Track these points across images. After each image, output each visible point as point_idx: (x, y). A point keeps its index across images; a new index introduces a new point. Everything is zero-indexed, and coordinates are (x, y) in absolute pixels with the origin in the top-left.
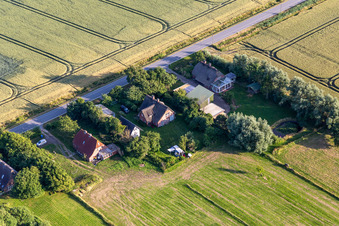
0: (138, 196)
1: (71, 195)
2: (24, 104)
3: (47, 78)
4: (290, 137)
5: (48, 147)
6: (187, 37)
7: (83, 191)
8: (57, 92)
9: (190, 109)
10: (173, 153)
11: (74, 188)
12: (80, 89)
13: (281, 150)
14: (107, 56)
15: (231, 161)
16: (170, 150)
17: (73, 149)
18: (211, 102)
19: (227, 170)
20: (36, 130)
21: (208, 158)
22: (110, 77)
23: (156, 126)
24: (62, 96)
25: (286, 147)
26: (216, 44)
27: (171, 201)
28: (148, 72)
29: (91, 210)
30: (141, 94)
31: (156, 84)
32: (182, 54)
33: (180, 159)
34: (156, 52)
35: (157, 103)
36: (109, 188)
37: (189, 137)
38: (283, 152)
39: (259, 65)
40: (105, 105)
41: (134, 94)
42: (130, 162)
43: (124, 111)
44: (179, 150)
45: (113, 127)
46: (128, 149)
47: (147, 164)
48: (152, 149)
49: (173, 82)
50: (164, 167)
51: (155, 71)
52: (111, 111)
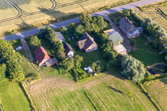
0: (56, 94)
1: (20, 85)
2: (20, 22)
3: (40, 9)
4: (158, 75)
5: (22, 52)
7: (28, 83)
8: (41, 19)
9: (106, 46)
10: (87, 71)
11: (23, 80)
12: (54, 19)
13: (149, 83)
14: (77, 2)
15: (117, 83)
16: (85, 69)
17: (34, 56)
18: (121, 43)
19: (113, 89)
20: (19, 40)
21: (105, 78)
22: (73, 16)
23: (85, 52)
24: (42, 22)
25: (153, 81)
26: (141, 7)
27: (73, 101)
28: (93, 18)
29: (27, 96)
30: (83, 30)
31: (93, 26)
32: (119, 9)
33: (89, 76)
34: (105, 5)
35: (88, 39)
36: (43, 85)
37: (98, 64)
38: (151, 84)
39: (155, 27)
40: (62, 33)
41: (79, 29)
42: (61, 71)
43: (71, 39)
44: (91, 70)
45: (57, 48)
46: (61, 64)
47: (69, 75)
48: (75, 66)
49: (104, 26)
50: (77, 79)
51: (97, 18)
52: (63, 38)
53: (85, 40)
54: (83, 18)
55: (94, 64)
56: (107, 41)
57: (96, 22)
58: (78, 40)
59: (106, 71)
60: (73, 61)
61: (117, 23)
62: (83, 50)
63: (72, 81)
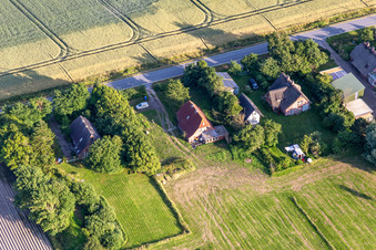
0: (230, 200)
1: (152, 180)
2: (139, 51)
3: (179, 25)
5: (149, 114)
6: (363, 6)
7: (168, 177)
8: (183, 46)
9: (329, 102)
10: (291, 154)
11: (159, 172)
12: (210, 47)
14: (257, 12)
15: (358, 179)
16: (288, 149)
17: (175, 122)
18: (361, 97)
19: (349, 190)
20: (142, 89)
21: (332, 168)
22: (252, 40)
23: (284, 114)
24: (187, 52)
27: (267, 215)
28: (295, 43)
29: (168, 204)
30: (277, 69)
31: (298, 61)
32: (348, 27)
33: (296, 163)
34: (317, 17)
35: (291, 86)
36: (200, 181)
37: (314, 138)
40: (231, 74)
41: (269, 67)
42: (235, 153)
43: (252, 87)
44: (299, 151)
45: (226, 106)
46: (236, 138)
47: (254, 161)
48: (267, 143)
49: (322, 62)
50: (273, 169)
51: (305, 44)
52: (235, 84)
53: (285, 89)
54: (276, 42)
55: (308, 139)
56: (329, 92)
57: (305, 51)
58: (266, 91)
59: (332, 153)
60: (261, 131)
61: (346, 56)
62: (280, 112)
63: (262, 174)
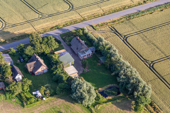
4: (110, 98)
6: (80, 17)
9: (56, 68)
10: (35, 95)
12: (2, 40)
13: (101, 106)
14: (28, 22)
15: (68, 107)
16: (34, 93)
18: (73, 65)
21: (55, 102)
25: (104, 104)
26: (94, 25)
28: (43, 38)
30: (33, 52)
31: (43, 47)
32: (71, 29)
33: (37, 100)
34: (57, 24)
35: (38, 61)
38: (103, 108)
40: (10, 55)
41: (29, 51)
42: (8, 96)
43: (20, 61)
44: (39, 94)
45: (4, 72)
46: (7, 89)
47: (17, 100)
48: (23, 90)
49: (55, 47)
50: (25, 104)
51: (47, 38)
52: (11, 60)
53: (35, 62)
54: (33, 38)
55: (43, 88)
56: (57, 63)
57: (47, 42)
58: (27, 62)
59: (56, 94)
60: (20, 85)
61: (68, 43)
62: (33, 73)
63: (20, 107)
